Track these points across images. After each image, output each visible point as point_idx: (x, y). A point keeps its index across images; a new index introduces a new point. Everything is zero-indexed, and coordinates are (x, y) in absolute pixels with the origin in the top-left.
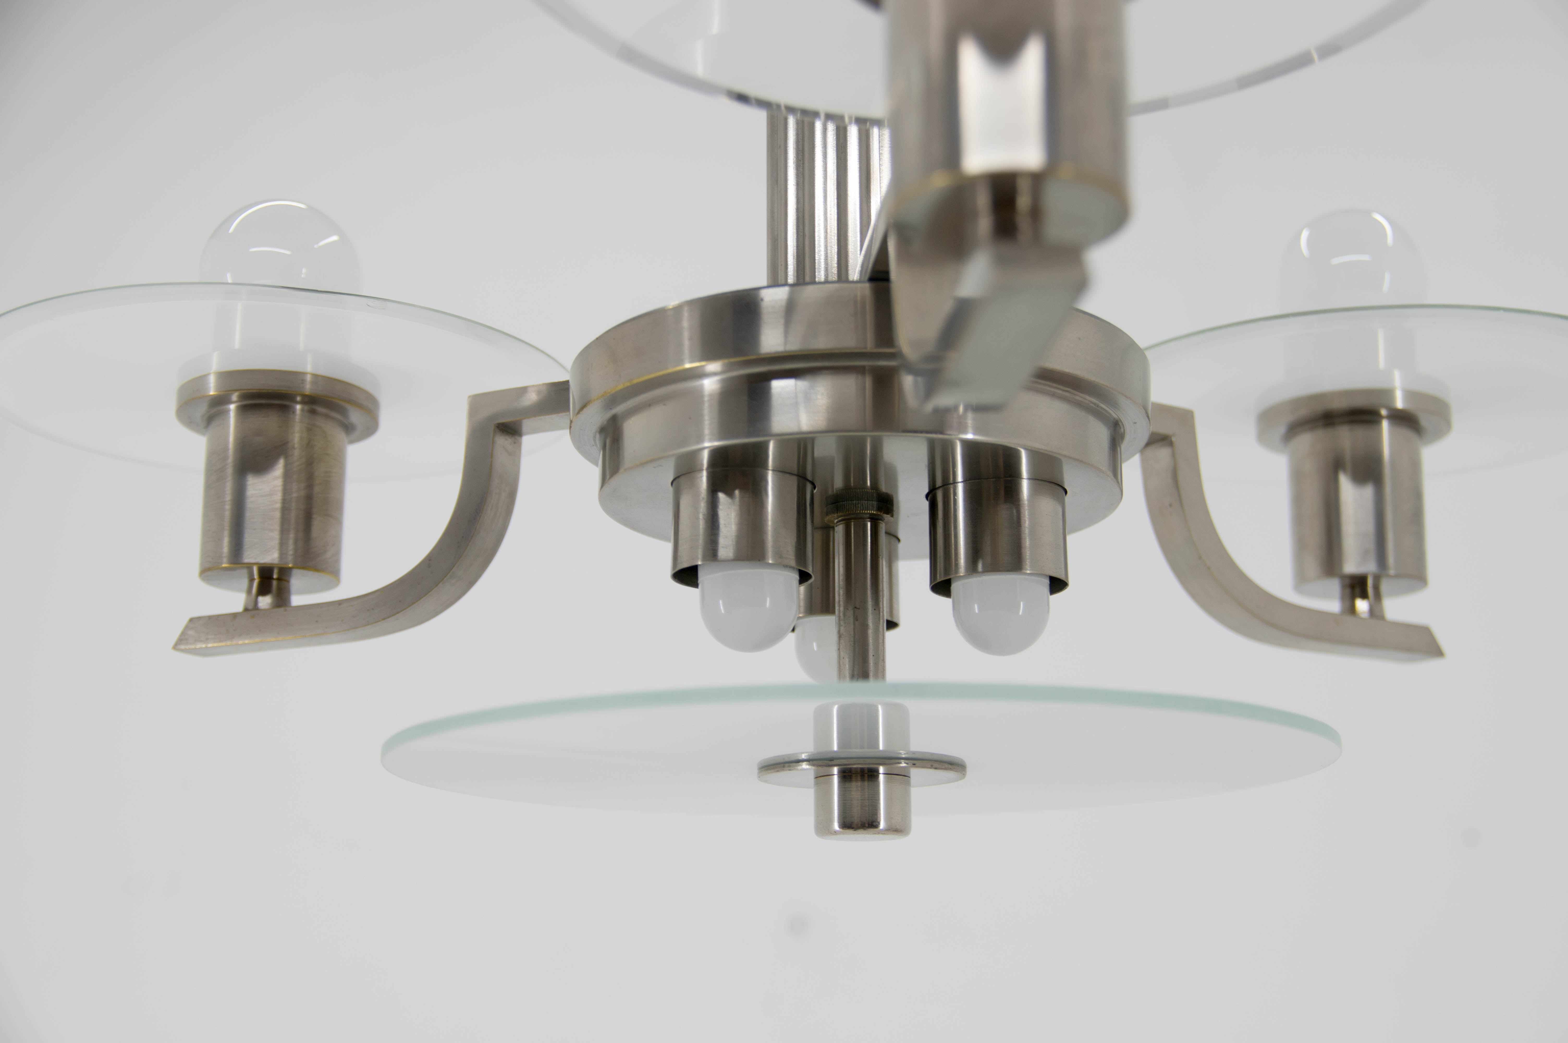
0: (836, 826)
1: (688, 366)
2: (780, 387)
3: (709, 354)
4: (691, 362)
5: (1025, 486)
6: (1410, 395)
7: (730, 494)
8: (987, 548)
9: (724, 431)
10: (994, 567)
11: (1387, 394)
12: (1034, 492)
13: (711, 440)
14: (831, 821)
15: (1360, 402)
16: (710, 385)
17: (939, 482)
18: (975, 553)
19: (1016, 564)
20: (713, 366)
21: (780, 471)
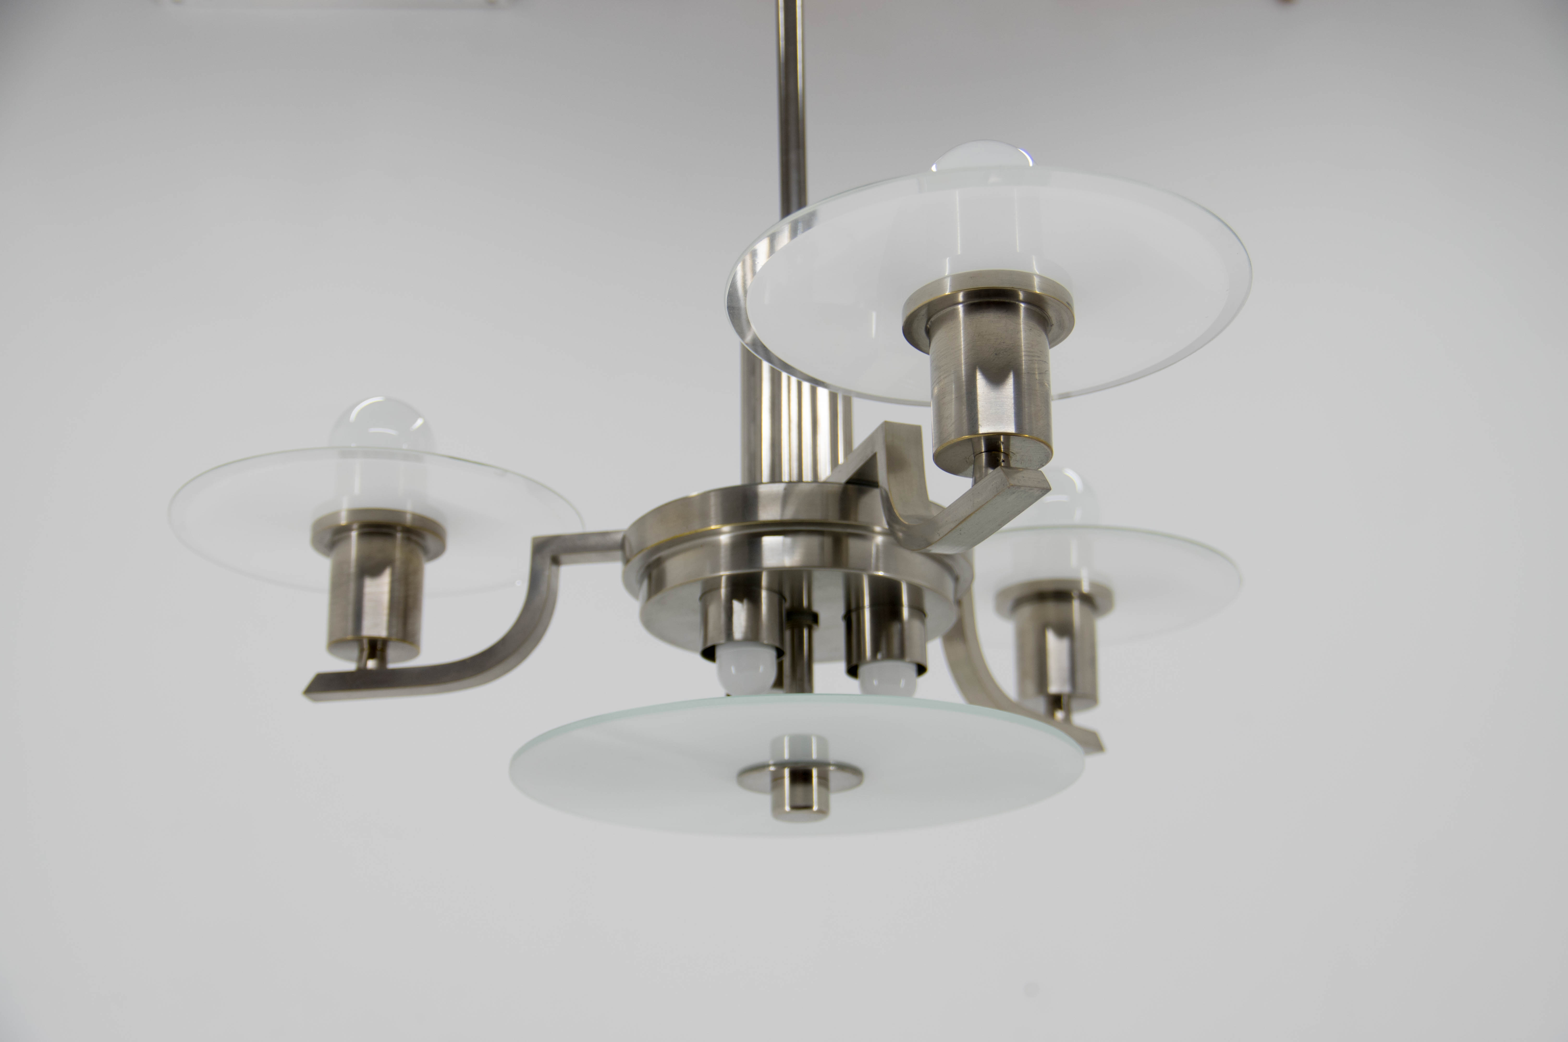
0: (787, 808)
1: (713, 527)
2: (768, 541)
3: (725, 522)
4: (716, 524)
5: (905, 612)
6: (1093, 585)
7: (741, 600)
8: (883, 645)
9: (733, 565)
10: (889, 656)
11: (1077, 583)
12: (911, 615)
13: (726, 570)
14: (783, 805)
15: (1061, 587)
16: (725, 539)
17: (853, 606)
18: (876, 649)
19: (902, 656)
20: (726, 528)
21: (770, 589)
